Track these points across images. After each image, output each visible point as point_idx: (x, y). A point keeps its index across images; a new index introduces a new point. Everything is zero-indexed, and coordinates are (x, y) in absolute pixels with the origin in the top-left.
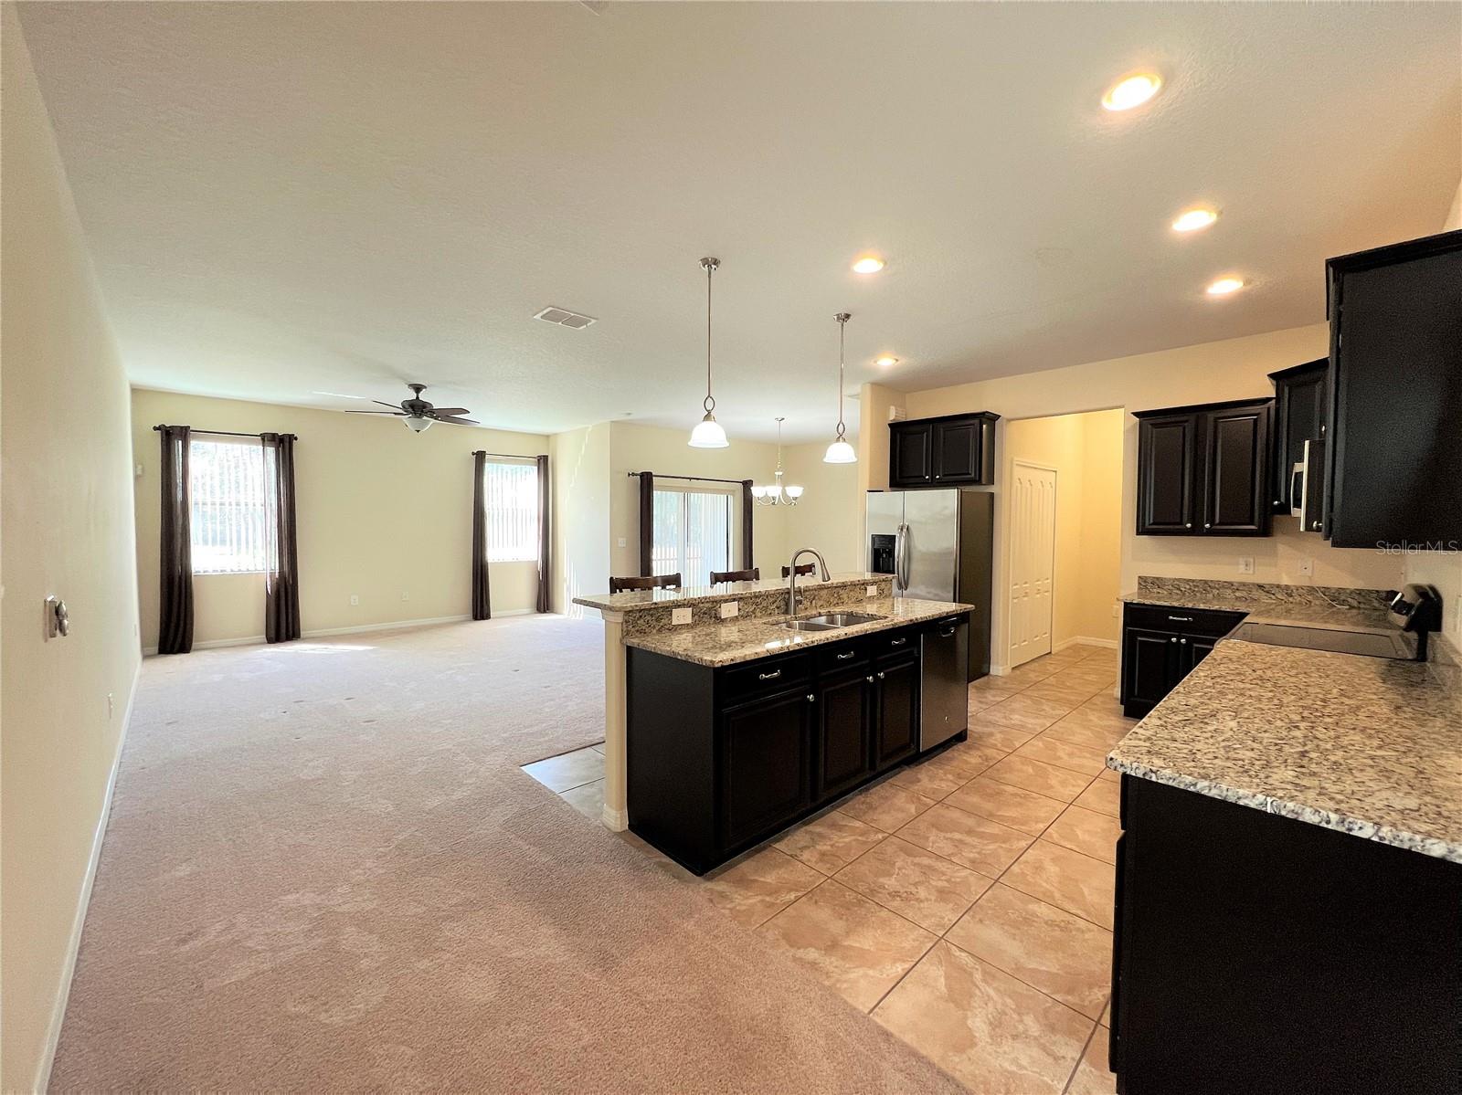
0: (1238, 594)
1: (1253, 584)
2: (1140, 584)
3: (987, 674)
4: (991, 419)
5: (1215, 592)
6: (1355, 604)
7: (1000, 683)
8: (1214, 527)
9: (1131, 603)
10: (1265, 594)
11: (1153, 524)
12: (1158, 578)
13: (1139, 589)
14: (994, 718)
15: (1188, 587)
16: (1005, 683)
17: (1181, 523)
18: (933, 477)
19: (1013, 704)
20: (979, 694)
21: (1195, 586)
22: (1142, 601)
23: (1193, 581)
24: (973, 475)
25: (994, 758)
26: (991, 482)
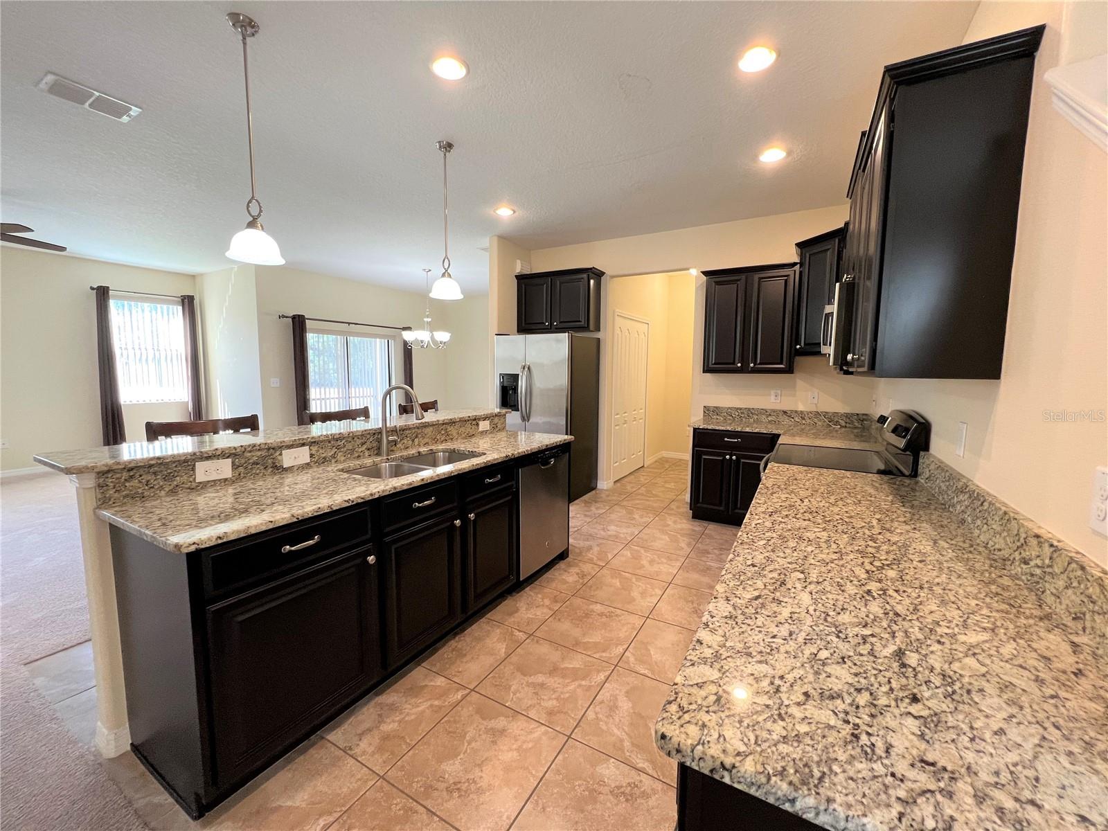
0: (770, 419)
1: (780, 411)
2: (704, 412)
3: (594, 488)
4: (598, 274)
5: (755, 417)
6: (844, 424)
7: (603, 495)
8: (756, 366)
9: (699, 429)
10: (787, 418)
11: (715, 364)
12: (716, 407)
13: (704, 416)
14: (595, 531)
15: (737, 414)
16: (608, 496)
17: (734, 363)
18: (551, 324)
19: (611, 515)
20: (586, 508)
21: (742, 413)
22: (706, 426)
23: (741, 409)
24: (583, 323)
25: (590, 574)
26: (598, 329)
